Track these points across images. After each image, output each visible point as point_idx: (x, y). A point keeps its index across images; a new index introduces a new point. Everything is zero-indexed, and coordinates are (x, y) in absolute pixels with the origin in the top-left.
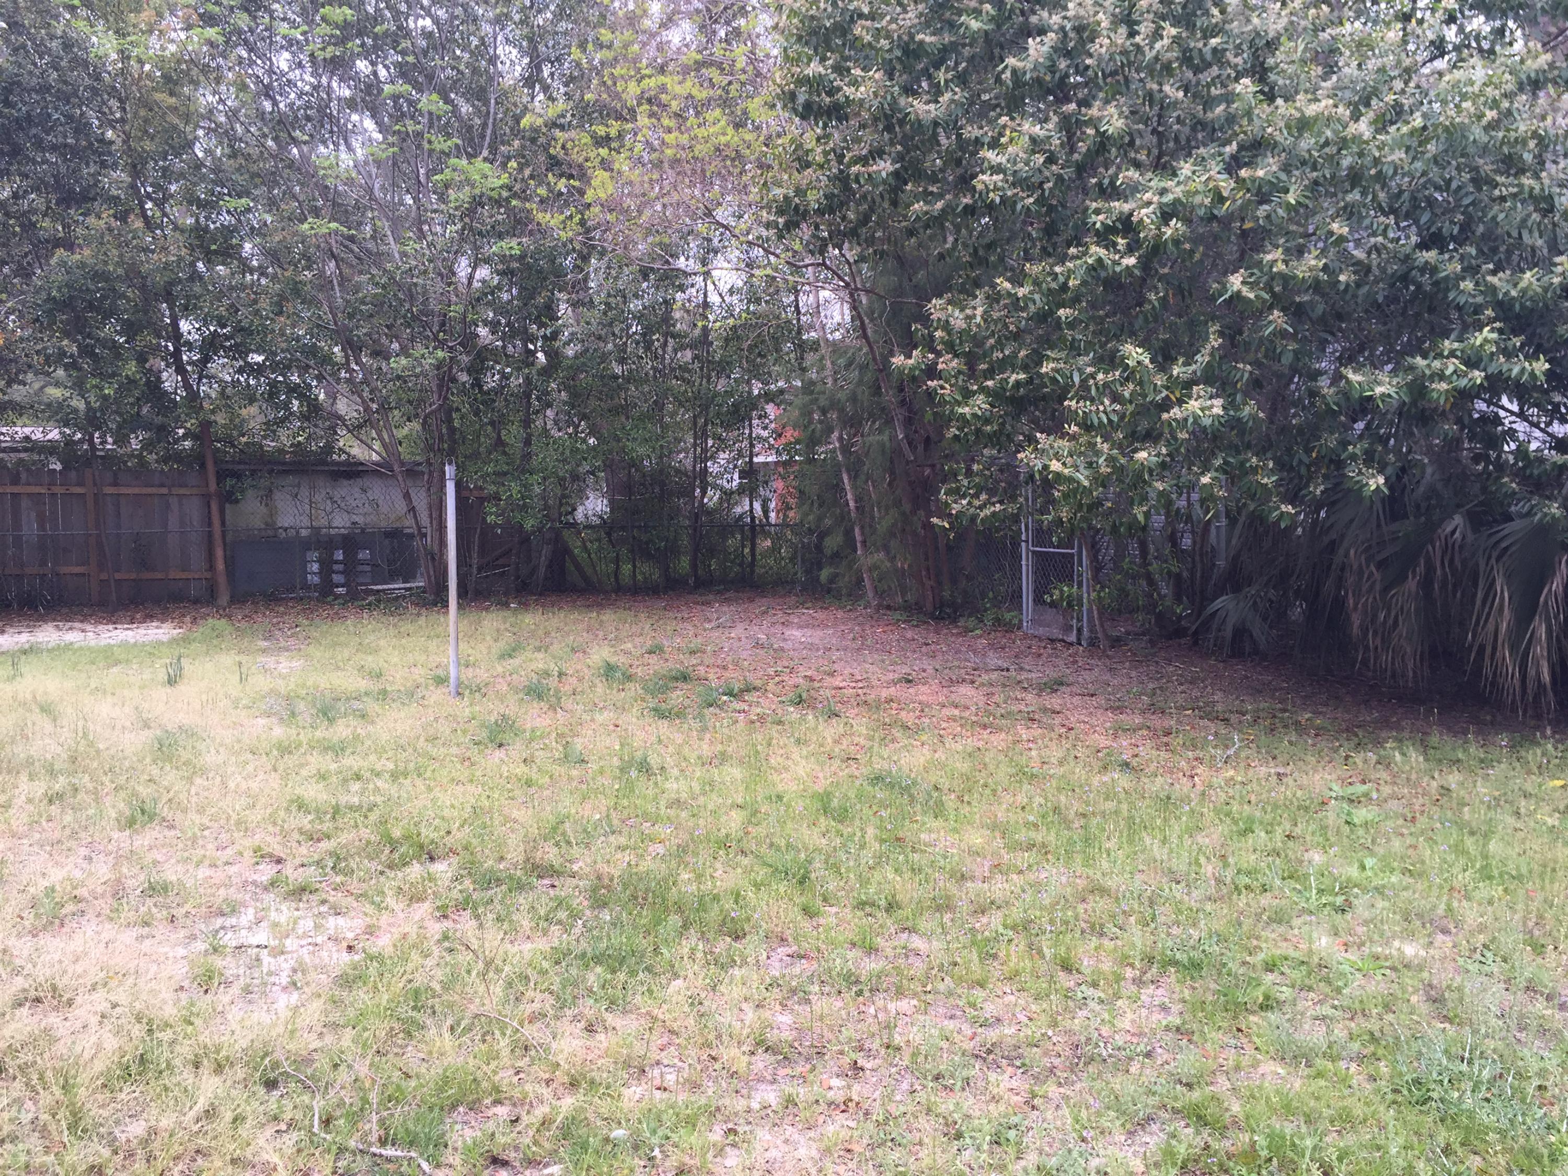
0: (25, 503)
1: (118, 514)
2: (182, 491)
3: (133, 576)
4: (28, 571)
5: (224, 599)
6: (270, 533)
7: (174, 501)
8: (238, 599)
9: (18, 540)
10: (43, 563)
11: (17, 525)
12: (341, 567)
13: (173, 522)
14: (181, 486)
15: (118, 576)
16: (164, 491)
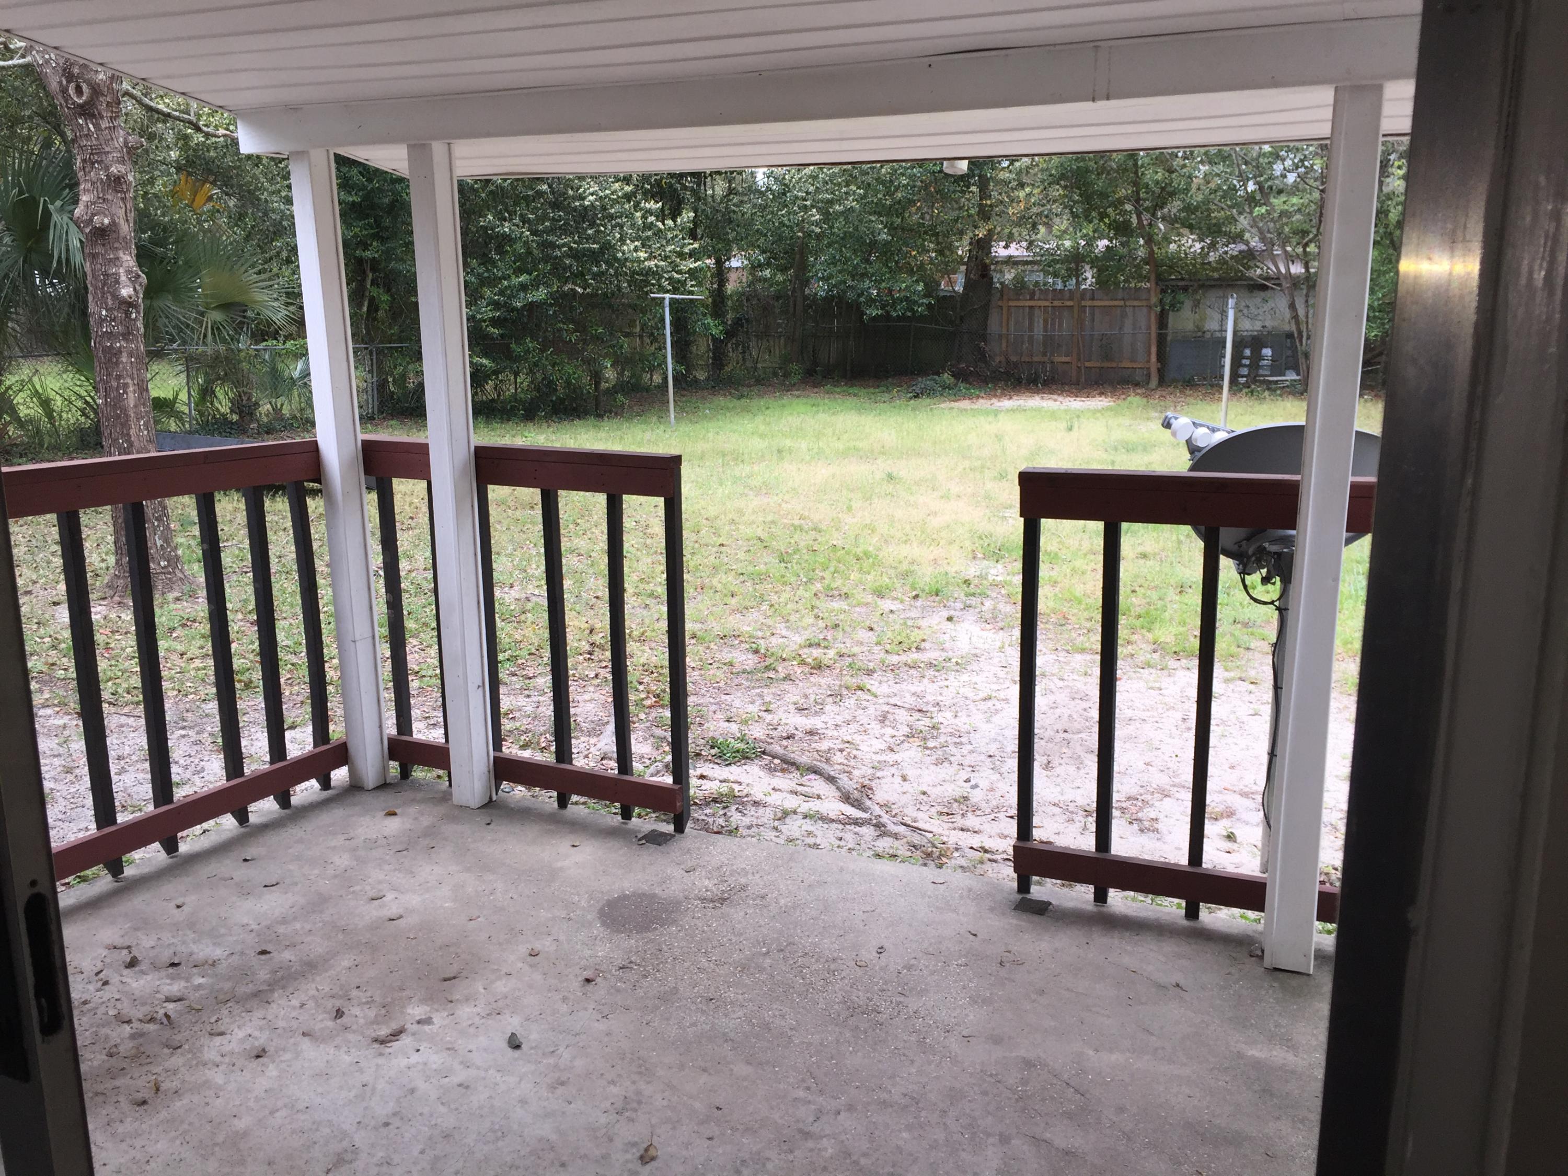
0: (1037, 312)
1: (1093, 320)
2: (1136, 303)
3: (1098, 365)
4: (1036, 359)
5: (1154, 382)
6: (1200, 334)
7: (1129, 311)
8: (1163, 382)
9: (1031, 338)
10: (1044, 354)
11: (1031, 329)
12: (1247, 362)
13: (1128, 328)
14: (1135, 299)
15: (1087, 364)
16: (1121, 303)
